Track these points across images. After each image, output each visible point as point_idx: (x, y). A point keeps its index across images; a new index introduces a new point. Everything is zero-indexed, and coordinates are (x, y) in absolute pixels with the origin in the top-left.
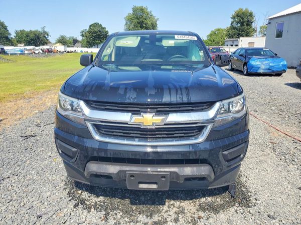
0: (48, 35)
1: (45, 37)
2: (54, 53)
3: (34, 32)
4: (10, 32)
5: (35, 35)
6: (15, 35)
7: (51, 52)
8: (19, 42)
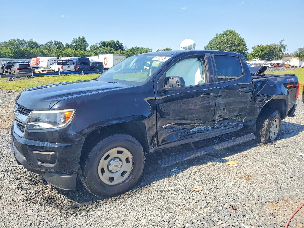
0: (284, 48)
1: (281, 51)
2: (284, 67)
3: (269, 46)
4: (247, 48)
5: (270, 49)
6: (252, 50)
7: (281, 67)
8: (254, 57)
